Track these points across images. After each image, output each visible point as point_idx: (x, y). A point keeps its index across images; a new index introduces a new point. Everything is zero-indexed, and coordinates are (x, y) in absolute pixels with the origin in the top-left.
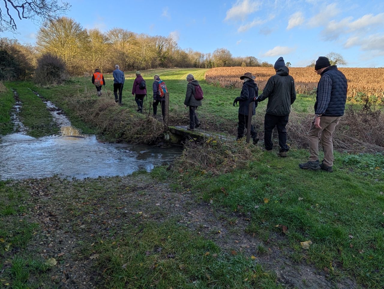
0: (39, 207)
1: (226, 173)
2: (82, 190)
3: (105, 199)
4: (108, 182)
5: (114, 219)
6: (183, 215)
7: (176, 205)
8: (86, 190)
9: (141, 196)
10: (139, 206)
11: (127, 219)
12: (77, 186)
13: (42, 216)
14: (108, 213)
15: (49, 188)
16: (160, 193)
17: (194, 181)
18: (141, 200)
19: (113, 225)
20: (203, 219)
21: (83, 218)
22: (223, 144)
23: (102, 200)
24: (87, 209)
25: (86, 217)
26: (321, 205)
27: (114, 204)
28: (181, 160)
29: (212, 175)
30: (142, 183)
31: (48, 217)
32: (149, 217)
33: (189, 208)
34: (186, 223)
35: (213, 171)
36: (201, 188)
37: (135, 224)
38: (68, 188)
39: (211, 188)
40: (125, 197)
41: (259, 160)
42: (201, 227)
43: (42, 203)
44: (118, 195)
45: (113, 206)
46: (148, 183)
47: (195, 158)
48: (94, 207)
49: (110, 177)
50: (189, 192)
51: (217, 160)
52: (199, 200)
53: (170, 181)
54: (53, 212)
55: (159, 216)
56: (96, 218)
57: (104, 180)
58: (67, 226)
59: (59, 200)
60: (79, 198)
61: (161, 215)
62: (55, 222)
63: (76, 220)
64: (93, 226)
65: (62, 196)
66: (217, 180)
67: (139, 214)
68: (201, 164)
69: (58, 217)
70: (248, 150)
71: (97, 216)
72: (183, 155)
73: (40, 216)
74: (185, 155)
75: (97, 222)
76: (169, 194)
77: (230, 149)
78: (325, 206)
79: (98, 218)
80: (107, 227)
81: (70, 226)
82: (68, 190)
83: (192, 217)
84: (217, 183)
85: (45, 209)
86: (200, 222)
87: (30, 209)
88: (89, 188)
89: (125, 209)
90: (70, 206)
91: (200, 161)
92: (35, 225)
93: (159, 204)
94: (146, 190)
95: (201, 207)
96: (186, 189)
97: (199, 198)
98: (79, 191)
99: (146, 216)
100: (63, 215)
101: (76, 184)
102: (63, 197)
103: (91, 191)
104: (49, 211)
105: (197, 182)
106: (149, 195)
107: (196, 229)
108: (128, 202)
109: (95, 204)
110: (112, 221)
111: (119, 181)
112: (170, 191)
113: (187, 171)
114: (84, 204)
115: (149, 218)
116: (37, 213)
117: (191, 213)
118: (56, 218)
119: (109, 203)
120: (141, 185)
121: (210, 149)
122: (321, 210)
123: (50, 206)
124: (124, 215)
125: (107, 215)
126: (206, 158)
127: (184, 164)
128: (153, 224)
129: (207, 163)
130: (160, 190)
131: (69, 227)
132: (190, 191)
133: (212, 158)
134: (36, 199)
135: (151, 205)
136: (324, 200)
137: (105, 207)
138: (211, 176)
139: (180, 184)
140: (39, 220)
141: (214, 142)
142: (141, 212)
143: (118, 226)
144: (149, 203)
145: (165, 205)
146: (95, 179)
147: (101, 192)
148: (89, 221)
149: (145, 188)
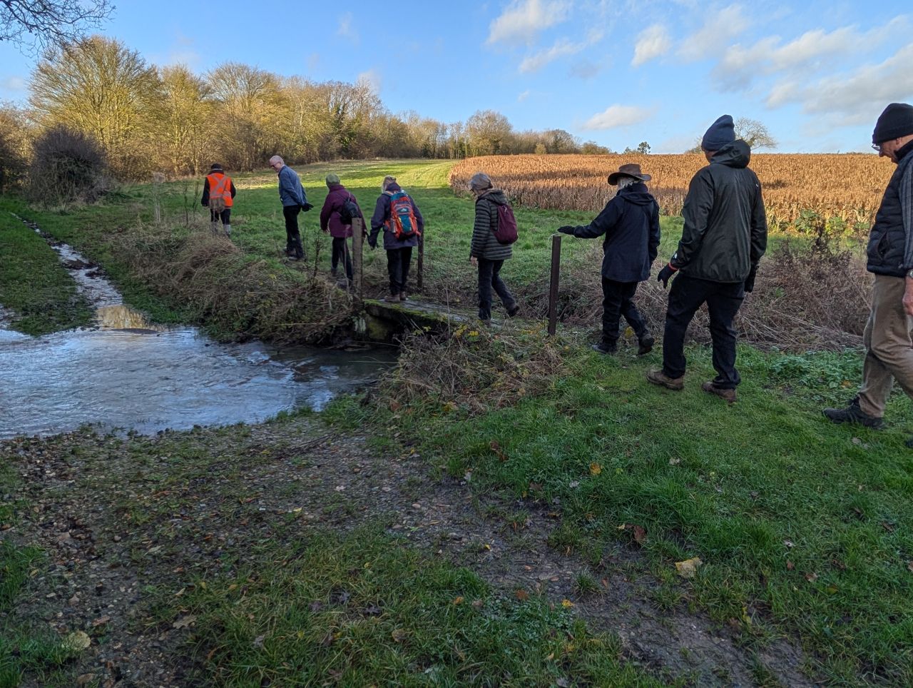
0: (43, 506)
1: (502, 406)
2: (152, 460)
3: (209, 481)
4: (216, 439)
5: (233, 527)
6: (400, 513)
7: (384, 489)
8: (162, 461)
9: (299, 469)
10: (294, 494)
11: (265, 526)
12: (140, 452)
13: (53, 529)
14: (217, 515)
15: (68, 460)
16: (345, 462)
17: (428, 429)
18: (298, 480)
19: (231, 542)
20: (449, 519)
21: (155, 530)
22: (494, 338)
23: (201, 483)
24: (167, 506)
25: (163, 526)
26: (721, 474)
27: (233, 491)
28: (395, 381)
29: (470, 412)
30: (300, 437)
31: (66, 530)
32: (318, 519)
33: (415, 494)
34: (409, 529)
35: (471, 405)
36: (442, 445)
37: (285, 539)
38: (116, 457)
39: (466, 444)
40: (260, 473)
41: (579, 374)
42: (443, 539)
43: (51, 498)
44: (243, 469)
45: (231, 497)
46: (316, 438)
47: (429, 374)
48: (182, 500)
49: (221, 428)
50: (416, 455)
51: (480, 377)
52: (438, 473)
53: (368, 431)
54: (80, 517)
55: (344, 516)
56: (189, 527)
57: (206, 434)
58: (115, 550)
59: (95, 488)
60: (146, 481)
61: (348, 513)
62: (86, 543)
63: (139, 535)
64: (180, 547)
65: (103, 477)
66: (481, 424)
67: (294, 513)
68: (443, 387)
69: (92, 529)
70: (552, 352)
71: (192, 522)
72: (398, 368)
73: (46, 528)
74: (404, 367)
75: (191, 538)
76: (365, 462)
77: (510, 350)
78: (729, 476)
79: (193, 528)
80: (217, 548)
81: (124, 551)
82: (117, 462)
83: (421, 514)
84: (480, 432)
85: (60, 511)
86: (441, 525)
87: (21, 514)
88: (169, 455)
89: (260, 502)
90: (122, 501)
91: (440, 382)
92: (34, 552)
93: (342, 488)
94: (311, 455)
95: (444, 491)
96: (407, 448)
97: (439, 470)
98: (144, 463)
99: (312, 517)
100: (106, 525)
101: (137, 446)
102: (105, 481)
103: (175, 464)
104: (70, 516)
105: (435, 430)
106: (319, 466)
107: (432, 544)
108: (266, 485)
109: (184, 495)
110: (227, 534)
111: (246, 436)
112: (369, 456)
113: (409, 407)
114: (159, 494)
115: (319, 522)
116: (39, 521)
117: (419, 506)
118: (87, 532)
119: (219, 490)
120: (299, 443)
121: (462, 351)
122: (721, 485)
123: (73, 503)
124: (259, 517)
125: (216, 518)
126: (454, 375)
127: (402, 390)
128: (329, 536)
129: (456, 386)
130: (346, 452)
131: (120, 554)
132: (418, 453)
133: (468, 372)
134: (36, 489)
135: (324, 490)
136: (728, 462)
137: (210, 499)
138: (467, 416)
139: (394, 438)
140: (43, 539)
141: (472, 333)
142: (300, 509)
143: (242, 546)
144: (318, 486)
145: (358, 489)
146: (185, 434)
147: (199, 464)
148: (172, 535)
149: (308, 450)
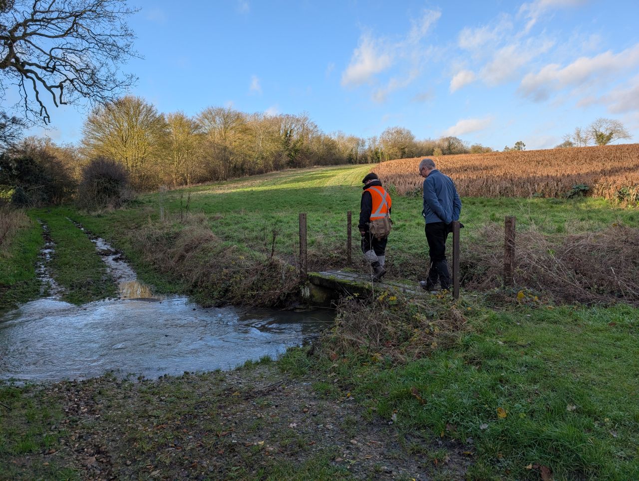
0: (78, 435)
1: (419, 357)
2: (155, 399)
3: (195, 417)
4: (200, 383)
5: (213, 456)
6: (342, 448)
7: (327, 426)
8: (161, 400)
9: (261, 408)
10: (258, 429)
11: (236, 455)
12: (146, 392)
13: (84, 454)
14: (201, 446)
15: (96, 399)
16: (296, 403)
17: (359, 376)
18: (261, 417)
19: (211, 468)
20: (381, 454)
21: (156, 457)
22: (409, 301)
23: (189, 417)
24: (164, 437)
25: (162, 453)
26: (615, 420)
27: (213, 426)
28: (333, 336)
29: (393, 362)
30: (262, 381)
31: (93, 455)
32: (276, 451)
33: (352, 431)
34: (349, 462)
35: (393, 356)
36: (371, 391)
37: (252, 468)
38: (129, 397)
39: (393, 389)
40: (233, 411)
41: (481, 331)
42: (377, 472)
43: (84, 429)
44: (220, 407)
45: (211, 431)
46: (274, 383)
47: (359, 330)
48: (176, 433)
49: (204, 374)
50: (351, 398)
51: (400, 333)
52: (370, 414)
53: (313, 377)
54: (103, 445)
55: (297, 449)
56: (180, 455)
57: (193, 379)
58: (127, 473)
59: (114, 422)
60: (150, 416)
61: (300, 446)
62: (107, 466)
63: (144, 460)
64: (174, 472)
65: (120, 412)
66: (403, 372)
67: (258, 445)
68: (370, 341)
69: (111, 455)
70: (458, 313)
71: (182, 451)
72: (335, 326)
73: (80, 453)
74: (339, 325)
75: (182, 464)
76: (311, 403)
77: (423, 311)
78: (623, 423)
79: (184, 456)
80: (201, 474)
81: (133, 473)
82: (130, 401)
83: (358, 449)
84: (402, 379)
85: (90, 439)
86: (374, 459)
87: (63, 441)
88: (167, 395)
89: (233, 436)
90: (133, 433)
91: (368, 337)
92: (70, 472)
93: (295, 425)
94: (271, 397)
95: (375, 430)
96: (344, 392)
97: (370, 411)
98: (149, 402)
99: (272, 449)
100: (121, 452)
101: (144, 388)
102: (121, 416)
103: (171, 402)
104: (97, 444)
105: (365, 377)
106: (276, 406)
107: (368, 476)
108: (237, 421)
109: (177, 428)
110: (208, 462)
111: (222, 381)
112: (315, 398)
113: (344, 357)
114: (159, 427)
115: (278, 453)
116: (74, 447)
117: (356, 442)
118: (107, 457)
119: (203, 425)
120: (261, 386)
121: (385, 312)
122: (616, 430)
123: (98, 433)
124: (232, 448)
125: (200, 448)
126: (379, 331)
127: (338, 344)
128: (286, 466)
129: (380, 340)
130: (297, 395)
131: (130, 476)
132: (353, 396)
133: (390, 329)
134: (73, 421)
135: (281, 426)
136: (620, 409)
137: (196, 433)
138: (391, 366)
139: (333, 383)
140: (77, 462)
141: (392, 298)
142: (263, 442)
143: (220, 472)
144: (277, 423)
145: (307, 426)
146: (178, 378)
147: (188, 403)
148: (168, 462)
149: (268, 392)
